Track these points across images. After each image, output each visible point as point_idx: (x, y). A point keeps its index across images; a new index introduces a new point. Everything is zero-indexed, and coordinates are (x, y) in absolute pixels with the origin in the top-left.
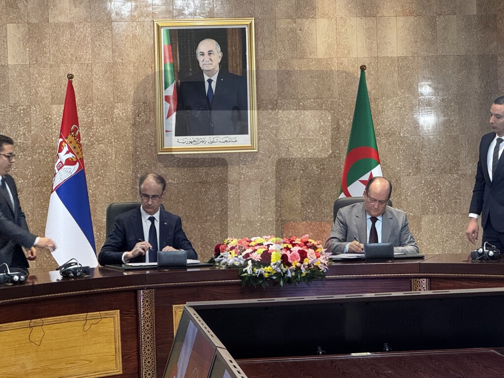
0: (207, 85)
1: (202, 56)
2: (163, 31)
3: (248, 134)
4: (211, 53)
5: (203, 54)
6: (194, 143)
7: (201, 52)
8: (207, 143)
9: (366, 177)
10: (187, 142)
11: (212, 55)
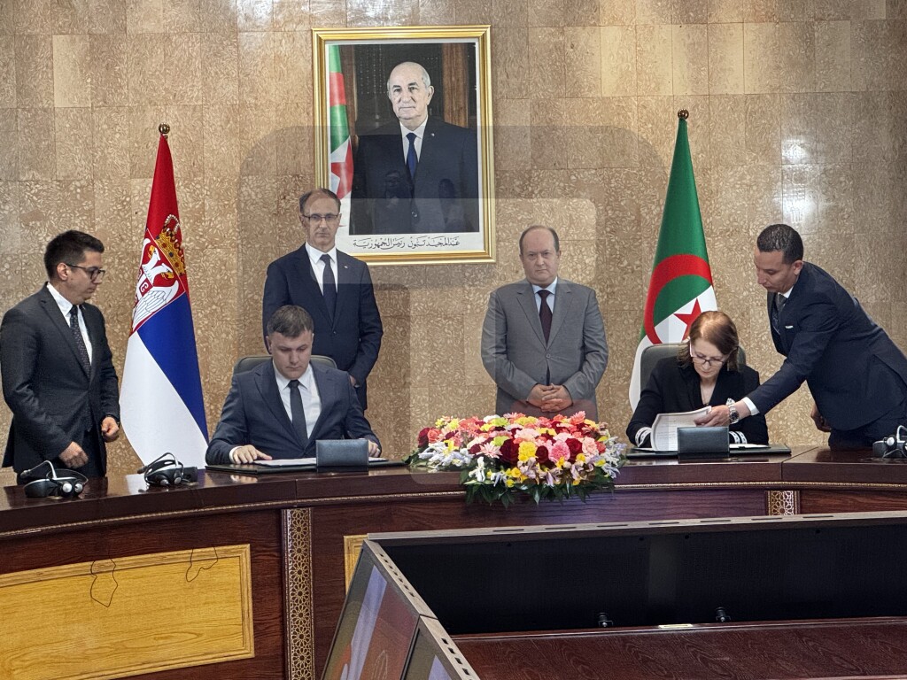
0: (406, 143)
1: (397, 93)
2: (327, 48)
3: (478, 231)
4: (413, 88)
5: (399, 90)
6: (384, 246)
7: (395, 86)
8: (406, 246)
9: (687, 309)
10: (370, 246)
11: (415, 91)
